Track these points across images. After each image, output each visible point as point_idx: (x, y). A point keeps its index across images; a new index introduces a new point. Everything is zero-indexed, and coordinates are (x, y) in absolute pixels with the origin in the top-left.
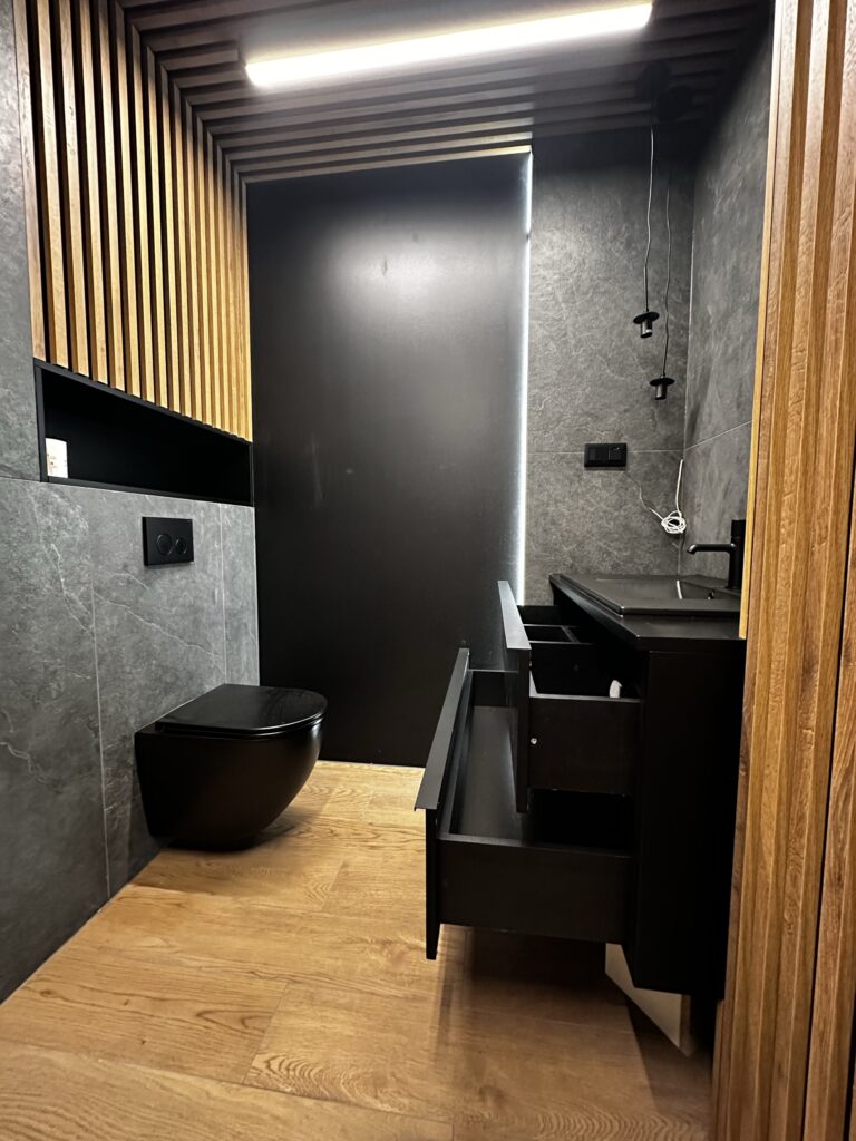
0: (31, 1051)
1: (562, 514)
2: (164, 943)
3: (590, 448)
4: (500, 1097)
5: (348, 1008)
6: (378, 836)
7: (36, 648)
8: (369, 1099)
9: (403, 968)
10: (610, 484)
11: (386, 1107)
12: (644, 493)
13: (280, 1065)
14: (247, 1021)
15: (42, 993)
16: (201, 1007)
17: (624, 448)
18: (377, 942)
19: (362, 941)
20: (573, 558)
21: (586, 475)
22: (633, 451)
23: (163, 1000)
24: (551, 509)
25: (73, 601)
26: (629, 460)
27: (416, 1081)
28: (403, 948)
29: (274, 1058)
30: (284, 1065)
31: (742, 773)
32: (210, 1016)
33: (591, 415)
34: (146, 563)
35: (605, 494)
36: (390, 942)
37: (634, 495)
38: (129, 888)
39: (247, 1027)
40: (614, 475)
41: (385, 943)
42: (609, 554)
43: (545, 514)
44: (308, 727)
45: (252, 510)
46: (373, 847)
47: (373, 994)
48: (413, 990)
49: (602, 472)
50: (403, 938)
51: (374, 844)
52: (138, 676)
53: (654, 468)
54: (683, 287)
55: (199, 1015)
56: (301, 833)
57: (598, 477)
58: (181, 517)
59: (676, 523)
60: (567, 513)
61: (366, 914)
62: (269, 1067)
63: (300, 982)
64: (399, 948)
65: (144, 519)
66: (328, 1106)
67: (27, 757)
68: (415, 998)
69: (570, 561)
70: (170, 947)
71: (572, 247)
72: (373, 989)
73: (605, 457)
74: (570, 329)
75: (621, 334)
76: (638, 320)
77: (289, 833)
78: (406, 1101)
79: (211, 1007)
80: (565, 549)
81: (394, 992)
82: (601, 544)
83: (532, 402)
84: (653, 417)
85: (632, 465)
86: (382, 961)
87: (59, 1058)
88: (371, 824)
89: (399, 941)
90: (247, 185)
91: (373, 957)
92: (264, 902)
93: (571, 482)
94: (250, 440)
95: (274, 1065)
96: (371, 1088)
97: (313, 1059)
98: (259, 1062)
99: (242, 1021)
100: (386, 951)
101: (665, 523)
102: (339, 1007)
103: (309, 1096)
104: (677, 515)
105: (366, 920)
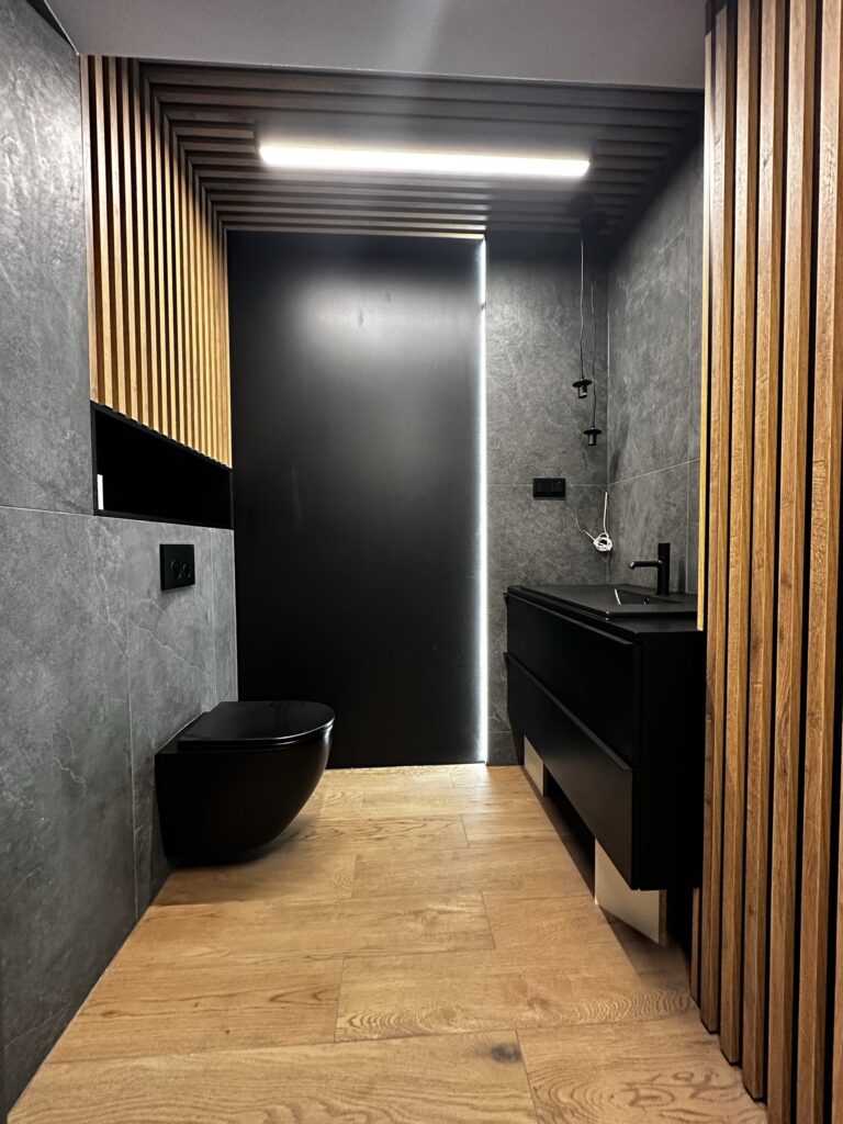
0: (118, 1064)
1: (516, 536)
2: (211, 950)
3: (537, 482)
4: (544, 1003)
5: (403, 967)
6: (381, 829)
7: (90, 675)
8: (445, 1028)
9: (438, 929)
10: (554, 511)
11: (460, 1030)
12: (579, 518)
13: (361, 1021)
14: (320, 996)
15: (105, 1014)
16: (270, 994)
17: (563, 481)
18: (410, 913)
19: (398, 914)
20: (527, 572)
21: (534, 503)
22: (570, 485)
23: (231, 995)
24: (508, 531)
25: (115, 628)
26: (567, 491)
27: (477, 1007)
28: (434, 913)
29: (354, 1017)
30: (365, 1021)
31: (708, 721)
32: (280, 999)
33: (537, 455)
34: (163, 587)
35: (550, 519)
36: (421, 912)
37: (573, 521)
38: (152, 910)
39: (320, 1000)
40: (556, 504)
41: (417, 913)
42: (555, 568)
43: (503, 536)
44: (321, 734)
45: (232, 532)
46: (379, 839)
47: (420, 953)
48: (451, 945)
49: (547, 502)
50: (430, 906)
51: (379, 836)
52: (157, 700)
53: (586, 498)
54: (603, 358)
55: (273, 999)
56: (307, 836)
57: (543, 506)
58: (185, 542)
59: (605, 542)
60: (520, 535)
61: (394, 894)
62: (352, 1024)
63: (354, 957)
64: (429, 916)
65: (162, 546)
66: (412, 1040)
67: (83, 782)
68: (456, 950)
69: (524, 575)
70: (220, 951)
71: (519, 320)
72: (420, 949)
73: (548, 489)
74: (519, 385)
75: (558, 391)
76: (576, 385)
77: (297, 837)
78: (474, 1022)
79: (281, 991)
80: (520, 565)
81: (437, 948)
82: (548, 560)
83: (491, 442)
84: (584, 458)
85: (570, 496)
86: (418, 926)
87: (152, 1062)
88: (370, 820)
89: (428, 909)
90: (228, 232)
91: (411, 925)
92: (295, 899)
93: (523, 509)
94: (230, 466)
95: (357, 1022)
96: (445, 1020)
97: (388, 1011)
98: (342, 1023)
99: (315, 996)
100: (420, 920)
101: (596, 543)
102: (396, 968)
103: (396, 1037)
104: (605, 536)
105: (393, 898)
